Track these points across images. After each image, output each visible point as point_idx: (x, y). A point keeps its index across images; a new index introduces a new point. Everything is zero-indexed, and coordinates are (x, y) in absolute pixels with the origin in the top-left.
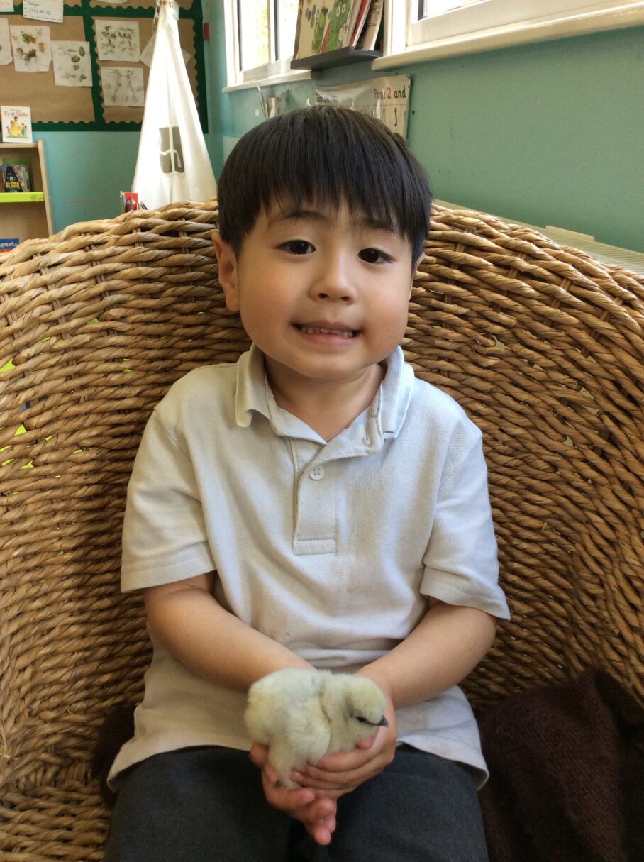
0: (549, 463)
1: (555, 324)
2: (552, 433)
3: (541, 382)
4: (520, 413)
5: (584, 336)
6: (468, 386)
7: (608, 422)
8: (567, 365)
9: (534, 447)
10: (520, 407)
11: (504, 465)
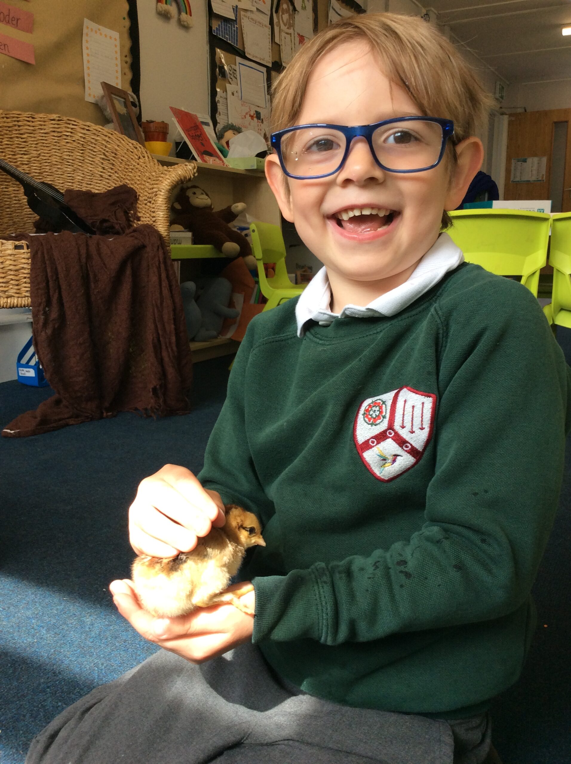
0: (100, 175)
1: (96, 140)
2: (100, 167)
3: (95, 155)
4: (91, 164)
5: (104, 142)
6: (77, 159)
7: (112, 161)
8: (101, 149)
9: (97, 172)
10: (91, 162)
11: (89, 179)
